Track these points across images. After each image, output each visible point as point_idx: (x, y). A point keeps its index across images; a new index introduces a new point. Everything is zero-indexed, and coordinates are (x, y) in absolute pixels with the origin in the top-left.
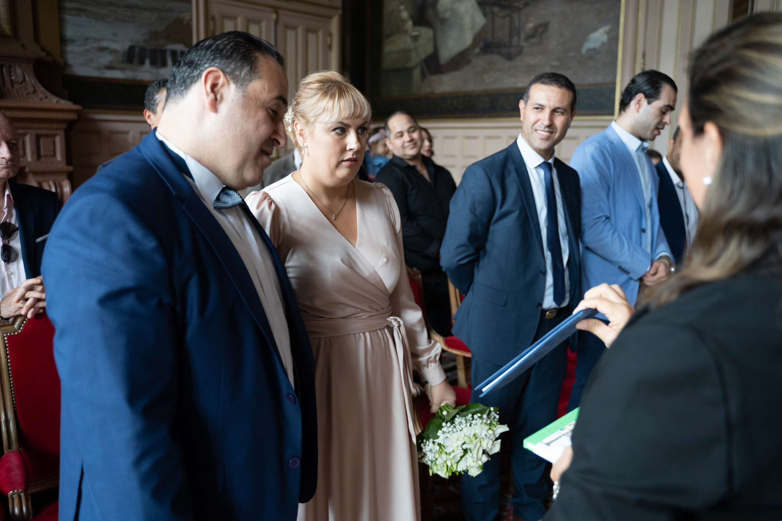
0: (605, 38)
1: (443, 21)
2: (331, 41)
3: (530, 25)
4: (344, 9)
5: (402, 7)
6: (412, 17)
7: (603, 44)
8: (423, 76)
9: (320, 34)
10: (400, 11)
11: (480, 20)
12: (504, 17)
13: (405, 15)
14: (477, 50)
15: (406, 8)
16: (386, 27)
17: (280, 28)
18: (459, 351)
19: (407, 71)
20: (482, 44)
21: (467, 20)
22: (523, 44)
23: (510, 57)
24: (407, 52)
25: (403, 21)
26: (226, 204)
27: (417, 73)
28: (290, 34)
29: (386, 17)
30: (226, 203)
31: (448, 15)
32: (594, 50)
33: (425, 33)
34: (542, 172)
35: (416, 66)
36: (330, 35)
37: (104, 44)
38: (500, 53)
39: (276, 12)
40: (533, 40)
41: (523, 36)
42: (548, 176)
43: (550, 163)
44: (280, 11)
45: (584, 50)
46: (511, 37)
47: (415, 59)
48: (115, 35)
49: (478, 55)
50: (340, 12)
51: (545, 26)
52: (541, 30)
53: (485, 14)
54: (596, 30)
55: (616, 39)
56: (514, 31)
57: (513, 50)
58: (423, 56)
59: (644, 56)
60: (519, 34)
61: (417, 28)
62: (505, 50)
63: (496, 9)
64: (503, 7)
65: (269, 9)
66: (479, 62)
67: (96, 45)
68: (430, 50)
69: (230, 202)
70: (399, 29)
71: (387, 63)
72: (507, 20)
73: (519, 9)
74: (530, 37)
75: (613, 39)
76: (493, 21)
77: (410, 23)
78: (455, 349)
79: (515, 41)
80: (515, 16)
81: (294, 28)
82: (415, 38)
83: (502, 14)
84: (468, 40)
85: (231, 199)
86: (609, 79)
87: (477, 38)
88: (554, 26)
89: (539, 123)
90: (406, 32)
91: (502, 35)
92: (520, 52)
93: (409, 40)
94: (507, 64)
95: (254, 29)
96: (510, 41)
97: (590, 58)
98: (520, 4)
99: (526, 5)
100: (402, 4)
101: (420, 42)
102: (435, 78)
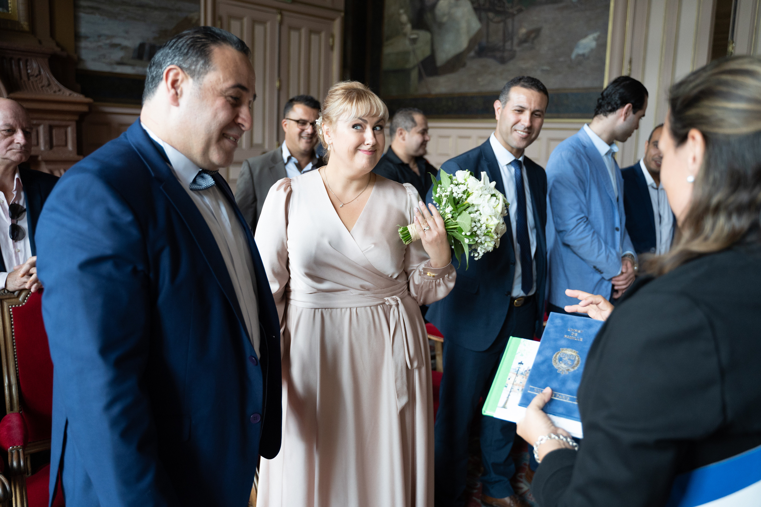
0: (593, 44)
1: (441, 25)
2: (333, 42)
3: (523, 31)
4: (346, 12)
5: (402, 11)
6: (411, 21)
7: (592, 50)
8: (420, 77)
9: (323, 35)
10: (400, 15)
11: (476, 25)
12: (499, 22)
13: (404, 18)
14: (472, 54)
15: (406, 12)
16: (386, 30)
17: (284, 29)
18: (437, 337)
19: (404, 73)
20: (477, 48)
21: (463, 25)
22: (516, 48)
23: (503, 61)
24: (406, 54)
25: (403, 24)
26: (201, 187)
27: (414, 74)
28: (294, 35)
29: (386, 20)
30: (201, 185)
31: (445, 19)
32: (583, 55)
33: (423, 36)
34: (513, 169)
35: (414, 68)
36: (332, 36)
37: (116, 41)
38: (494, 57)
39: (281, 14)
40: (526, 45)
41: (516, 41)
42: (518, 173)
43: (520, 161)
44: (284, 13)
45: (573, 56)
46: (505, 41)
47: (413, 61)
48: (127, 32)
49: (473, 58)
50: (342, 14)
51: (536, 32)
52: (533, 35)
53: (480, 19)
54: (585, 36)
55: (604, 45)
56: (507, 36)
57: (506, 54)
58: (421, 58)
59: (630, 62)
60: (512, 39)
61: (415, 31)
62: (498, 54)
63: (491, 15)
64: (497, 13)
65: (274, 11)
66: (474, 65)
67: (108, 42)
68: (428, 53)
69: (204, 185)
70: (398, 32)
71: (387, 64)
72: (501, 25)
73: (513, 15)
74: (523, 41)
75: (602, 46)
76: (488, 26)
77: (409, 26)
78: (433, 335)
79: (508, 45)
80: (509, 21)
81: (298, 29)
82: (414, 41)
83: (497, 19)
84: (464, 44)
85: (205, 182)
86: (597, 84)
87: (473, 42)
88: (545, 32)
89: (519, 124)
90: (405, 35)
91: (496, 39)
92: (513, 57)
93: (407, 42)
94: (501, 68)
95: (259, 29)
96: (504, 46)
97: (579, 63)
98: (514, 11)
99: (520, 11)
100: (402, 7)
101: (418, 44)
102: (431, 79)
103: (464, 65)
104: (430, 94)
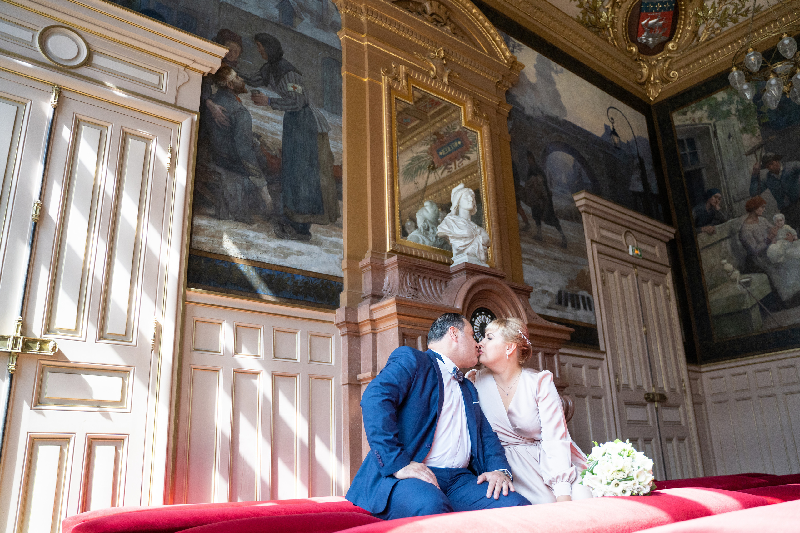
1: (777, 265)
2: (669, 293)
5: (724, 261)
6: (738, 268)
8: (764, 314)
9: (662, 287)
10: (722, 265)
13: (729, 267)
15: (729, 261)
16: (708, 279)
17: (640, 281)
19: (742, 313)
24: (739, 297)
25: (728, 272)
27: (755, 314)
28: (645, 286)
31: (781, 259)
33: (757, 278)
35: (752, 307)
36: (668, 288)
37: (545, 288)
39: (636, 268)
47: (750, 302)
50: (670, 269)
58: (760, 297)
65: (631, 265)
68: (768, 291)
70: (724, 279)
71: (715, 311)
77: (737, 272)
81: (647, 282)
82: (747, 284)
90: (734, 281)
93: (739, 286)
95: (625, 281)
100: (724, 258)
101: (753, 286)
102: (779, 314)
104: (782, 327)
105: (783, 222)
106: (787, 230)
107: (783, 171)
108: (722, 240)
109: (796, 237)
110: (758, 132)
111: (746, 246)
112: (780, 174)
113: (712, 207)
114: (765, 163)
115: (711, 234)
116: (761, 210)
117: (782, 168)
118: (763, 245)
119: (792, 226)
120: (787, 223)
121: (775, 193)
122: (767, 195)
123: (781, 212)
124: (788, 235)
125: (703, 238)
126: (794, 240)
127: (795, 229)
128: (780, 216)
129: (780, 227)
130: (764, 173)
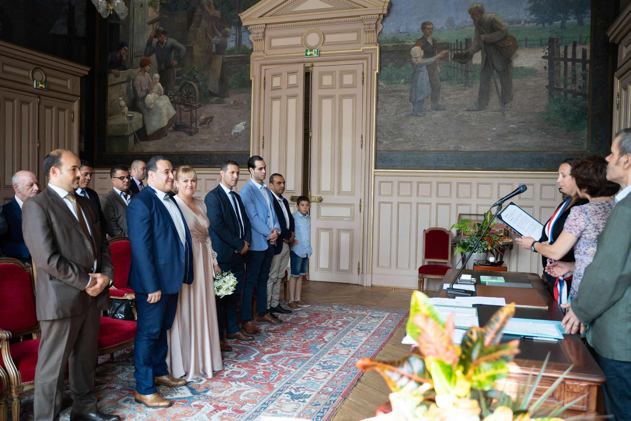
0: (243, 128)
1: (149, 110)
2: (73, 116)
3: (203, 117)
4: (81, 97)
5: (121, 98)
6: (128, 105)
7: (243, 131)
8: (136, 141)
9: (67, 111)
10: (119, 101)
11: (173, 112)
12: (187, 111)
13: (123, 103)
14: (171, 128)
15: (123, 99)
16: (109, 109)
17: (42, 107)
19: (125, 138)
20: (173, 125)
21: (164, 111)
22: (198, 127)
23: (191, 134)
24: (124, 126)
25: (122, 107)
27: (131, 139)
28: (48, 111)
31: (152, 106)
32: (238, 133)
33: (137, 116)
35: (131, 135)
36: (73, 113)
38: (185, 131)
39: (39, 97)
40: (205, 125)
41: (198, 123)
44: (41, 97)
45: (232, 134)
46: (191, 123)
47: (130, 131)
49: (172, 131)
50: (79, 98)
51: (211, 118)
52: (208, 120)
53: (175, 109)
54: (239, 123)
55: (249, 128)
56: (193, 120)
57: (193, 130)
58: (136, 129)
59: (263, 138)
61: (131, 112)
62: (188, 130)
63: (182, 107)
64: (186, 106)
65: (36, 96)
66: (173, 135)
68: (141, 126)
70: (118, 111)
71: (110, 132)
72: (189, 113)
73: (196, 108)
74: (202, 124)
75: (248, 129)
76: (180, 113)
77: (126, 108)
79: (194, 124)
80: (194, 111)
81: (51, 108)
82: (130, 118)
83: (186, 109)
86: (246, 149)
87: (171, 121)
88: (216, 119)
90: (124, 114)
91: (186, 121)
92: (197, 132)
93: (126, 118)
94: (190, 138)
95: (25, 107)
96: (191, 125)
97: (236, 138)
98: (196, 105)
99: (200, 106)
100: (121, 96)
101: (134, 120)
102: (143, 143)
103: (166, 135)
104: (143, 152)
105: (158, 80)
106: (159, 86)
107: (166, 44)
108: (123, 82)
109: (163, 93)
110: (158, 10)
111: (135, 91)
112: (164, 45)
113: (121, 56)
114: (157, 34)
115: (117, 76)
116: (148, 68)
117: (165, 42)
118: (144, 93)
119: (162, 85)
120: (160, 82)
121: (158, 58)
122: (153, 58)
123: (158, 73)
124: (159, 90)
125: (112, 79)
126: (161, 95)
127: (163, 87)
128: (157, 76)
129: (155, 84)
130: (155, 40)
